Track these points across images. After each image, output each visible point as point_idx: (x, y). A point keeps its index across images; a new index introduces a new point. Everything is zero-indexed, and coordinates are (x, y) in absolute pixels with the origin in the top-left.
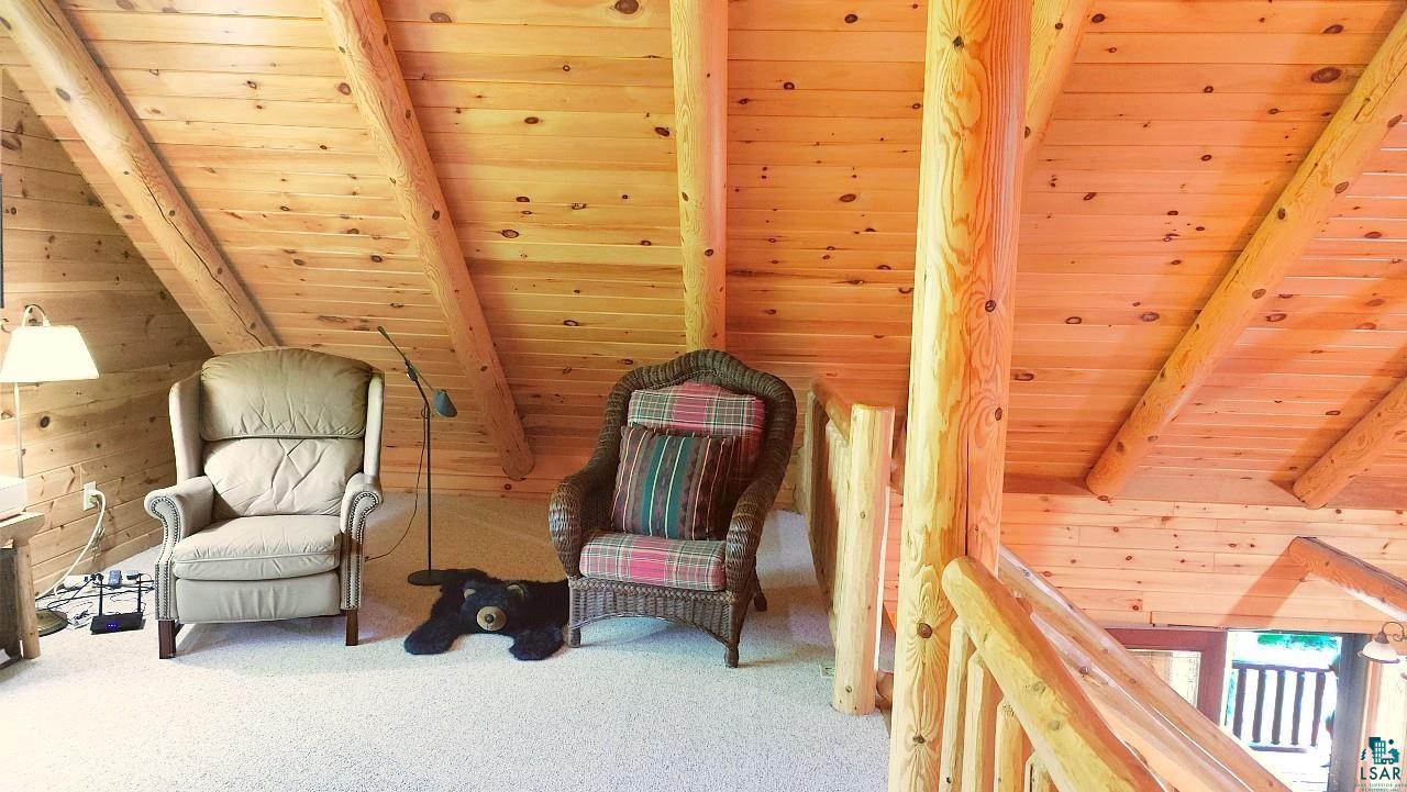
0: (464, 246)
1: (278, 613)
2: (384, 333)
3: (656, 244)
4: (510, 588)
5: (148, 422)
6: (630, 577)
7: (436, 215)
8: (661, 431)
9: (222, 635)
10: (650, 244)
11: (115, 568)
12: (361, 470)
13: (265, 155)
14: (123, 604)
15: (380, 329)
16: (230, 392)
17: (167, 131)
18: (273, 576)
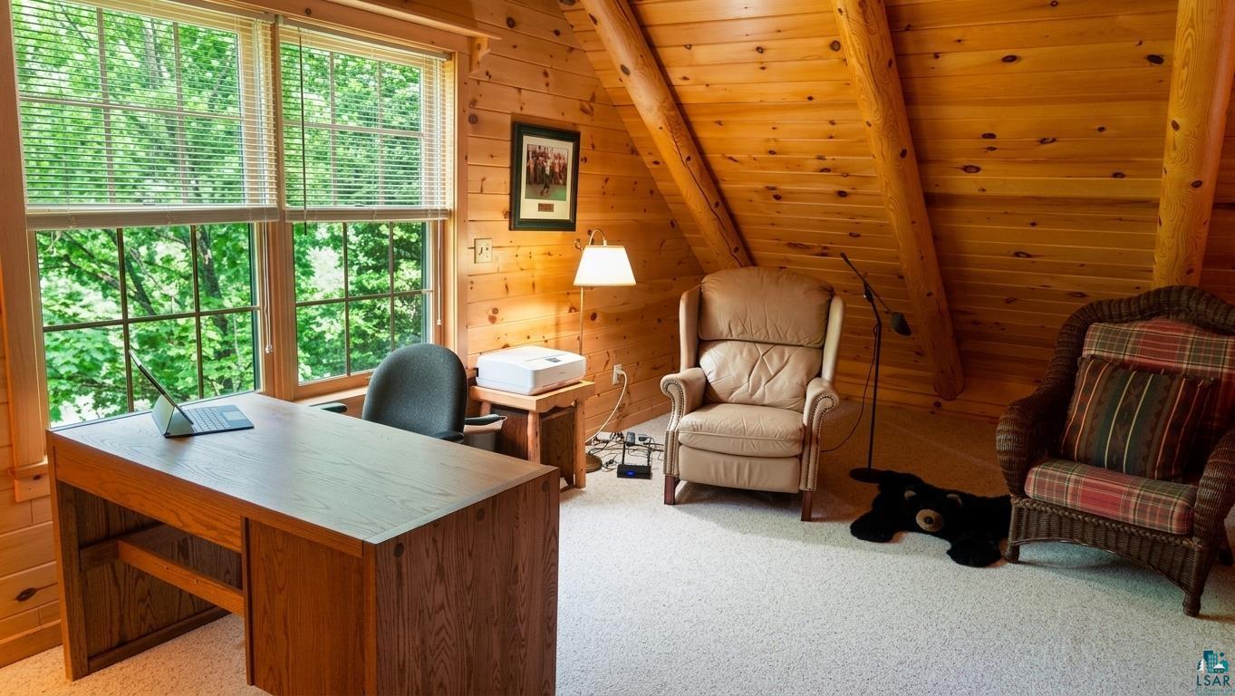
0: (924, 180)
1: (751, 485)
2: (846, 259)
3: (1129, 176)
4: (949, 496)
5: (656, 321)
6: (1079, 505)
7: (903, 154)
8: (1124, 365)
9: (706, 495)
10: (1123, 176)
11: (631, 430)
12: (819, 375)
13: (762, 108)
14: (636, 458)
15: (843, 255)
16: (723, 301)
17: (692, 94)
18: (750, 453)
